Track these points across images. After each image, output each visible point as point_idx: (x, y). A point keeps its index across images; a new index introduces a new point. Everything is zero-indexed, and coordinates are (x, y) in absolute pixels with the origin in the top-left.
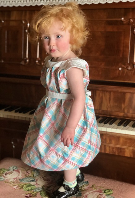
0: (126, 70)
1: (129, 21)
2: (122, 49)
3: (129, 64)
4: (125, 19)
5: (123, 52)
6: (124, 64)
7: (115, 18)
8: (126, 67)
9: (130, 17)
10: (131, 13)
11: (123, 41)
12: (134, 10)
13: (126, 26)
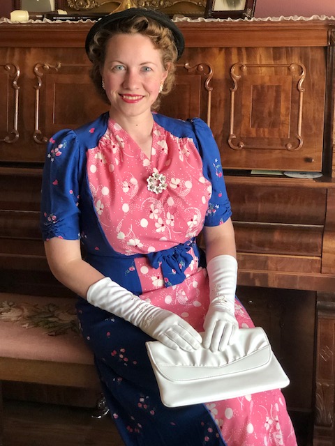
1: (198, 69)
4: (190, 65)
9: (199, 62)
10: (200, 55)
11: (188, 101)
12: (205, 50)
13: (193, 76)
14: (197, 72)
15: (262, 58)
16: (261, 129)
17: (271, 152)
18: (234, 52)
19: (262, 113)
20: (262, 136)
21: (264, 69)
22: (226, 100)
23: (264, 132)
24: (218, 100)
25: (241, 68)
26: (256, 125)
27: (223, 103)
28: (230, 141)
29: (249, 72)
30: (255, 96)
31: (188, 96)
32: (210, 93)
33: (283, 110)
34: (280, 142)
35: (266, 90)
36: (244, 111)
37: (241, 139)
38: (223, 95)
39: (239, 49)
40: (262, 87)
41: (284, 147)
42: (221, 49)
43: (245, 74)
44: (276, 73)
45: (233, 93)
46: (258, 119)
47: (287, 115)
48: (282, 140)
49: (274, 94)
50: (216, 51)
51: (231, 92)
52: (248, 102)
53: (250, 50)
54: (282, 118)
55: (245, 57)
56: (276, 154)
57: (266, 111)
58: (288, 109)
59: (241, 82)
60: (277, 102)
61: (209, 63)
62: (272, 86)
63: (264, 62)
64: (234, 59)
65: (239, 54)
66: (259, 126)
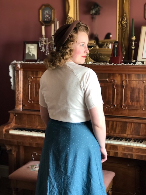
0: (110, 108)
1: (111, 81)
2: (107, 96)
3: (112, 105)
4: (108, 80)
5: (108, 98)
6: (109, 105)
7: (103, 79)
8: (110, 107)
9: (112, 79)
10: (112, 77)
11: (108, 92)
12: (114, 75)
13: (110, 83)
14: (111, 82)
15: (134, 78)
16: (133, 103)
17: (137, 111)
18: (124, 75)
19: (134, 97)
20: (134, 105)
21: (134, 82)
22: (121, 92)
23: (134, 104)
24: (118, 92)
25: (126, 81)
26: (132, 101)
27: (120, 93)
28: (122, 107)
29: (129, 83)
30: (131, 91)
31: (107, 90)
32: (115, 89)
33: (141, 96)
34: (140, 107)
35: (135, 89)
36: (127, 96)
37: (126, 106)
38: (120, 90)
39: (126, 74)
40: (134, 88)
41: (141, 109)
42: (119, 74)
43: (128, 83)
44: (138, 83)
45: (123, 90)
46: (132, 99)
47: (142, 98)
48: (141, 107)
49: (138, 91)
50: (117, 75)
51: (123, 89)
52: (129, 93)
53: (129, 75)
54: (141, 99)
55: (128, 77)
56: (139, 112)
57: (135, 96)
58: (143, 96)
59: (126, 86)
60: (139, 93)
61: (115, 79)
62: (137, 88)
63: (134, 79)
64: (124, 78)
65: (126, 76)
66: (133, 101)
